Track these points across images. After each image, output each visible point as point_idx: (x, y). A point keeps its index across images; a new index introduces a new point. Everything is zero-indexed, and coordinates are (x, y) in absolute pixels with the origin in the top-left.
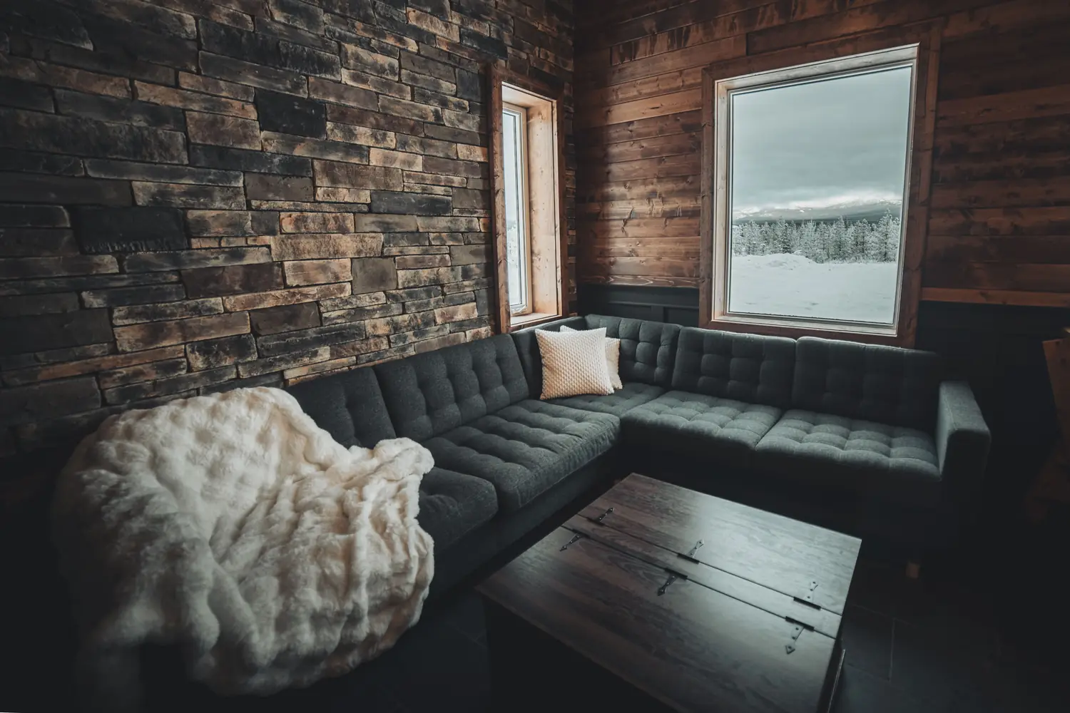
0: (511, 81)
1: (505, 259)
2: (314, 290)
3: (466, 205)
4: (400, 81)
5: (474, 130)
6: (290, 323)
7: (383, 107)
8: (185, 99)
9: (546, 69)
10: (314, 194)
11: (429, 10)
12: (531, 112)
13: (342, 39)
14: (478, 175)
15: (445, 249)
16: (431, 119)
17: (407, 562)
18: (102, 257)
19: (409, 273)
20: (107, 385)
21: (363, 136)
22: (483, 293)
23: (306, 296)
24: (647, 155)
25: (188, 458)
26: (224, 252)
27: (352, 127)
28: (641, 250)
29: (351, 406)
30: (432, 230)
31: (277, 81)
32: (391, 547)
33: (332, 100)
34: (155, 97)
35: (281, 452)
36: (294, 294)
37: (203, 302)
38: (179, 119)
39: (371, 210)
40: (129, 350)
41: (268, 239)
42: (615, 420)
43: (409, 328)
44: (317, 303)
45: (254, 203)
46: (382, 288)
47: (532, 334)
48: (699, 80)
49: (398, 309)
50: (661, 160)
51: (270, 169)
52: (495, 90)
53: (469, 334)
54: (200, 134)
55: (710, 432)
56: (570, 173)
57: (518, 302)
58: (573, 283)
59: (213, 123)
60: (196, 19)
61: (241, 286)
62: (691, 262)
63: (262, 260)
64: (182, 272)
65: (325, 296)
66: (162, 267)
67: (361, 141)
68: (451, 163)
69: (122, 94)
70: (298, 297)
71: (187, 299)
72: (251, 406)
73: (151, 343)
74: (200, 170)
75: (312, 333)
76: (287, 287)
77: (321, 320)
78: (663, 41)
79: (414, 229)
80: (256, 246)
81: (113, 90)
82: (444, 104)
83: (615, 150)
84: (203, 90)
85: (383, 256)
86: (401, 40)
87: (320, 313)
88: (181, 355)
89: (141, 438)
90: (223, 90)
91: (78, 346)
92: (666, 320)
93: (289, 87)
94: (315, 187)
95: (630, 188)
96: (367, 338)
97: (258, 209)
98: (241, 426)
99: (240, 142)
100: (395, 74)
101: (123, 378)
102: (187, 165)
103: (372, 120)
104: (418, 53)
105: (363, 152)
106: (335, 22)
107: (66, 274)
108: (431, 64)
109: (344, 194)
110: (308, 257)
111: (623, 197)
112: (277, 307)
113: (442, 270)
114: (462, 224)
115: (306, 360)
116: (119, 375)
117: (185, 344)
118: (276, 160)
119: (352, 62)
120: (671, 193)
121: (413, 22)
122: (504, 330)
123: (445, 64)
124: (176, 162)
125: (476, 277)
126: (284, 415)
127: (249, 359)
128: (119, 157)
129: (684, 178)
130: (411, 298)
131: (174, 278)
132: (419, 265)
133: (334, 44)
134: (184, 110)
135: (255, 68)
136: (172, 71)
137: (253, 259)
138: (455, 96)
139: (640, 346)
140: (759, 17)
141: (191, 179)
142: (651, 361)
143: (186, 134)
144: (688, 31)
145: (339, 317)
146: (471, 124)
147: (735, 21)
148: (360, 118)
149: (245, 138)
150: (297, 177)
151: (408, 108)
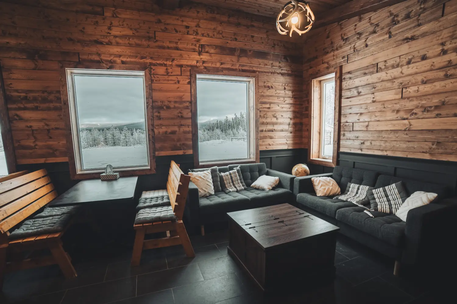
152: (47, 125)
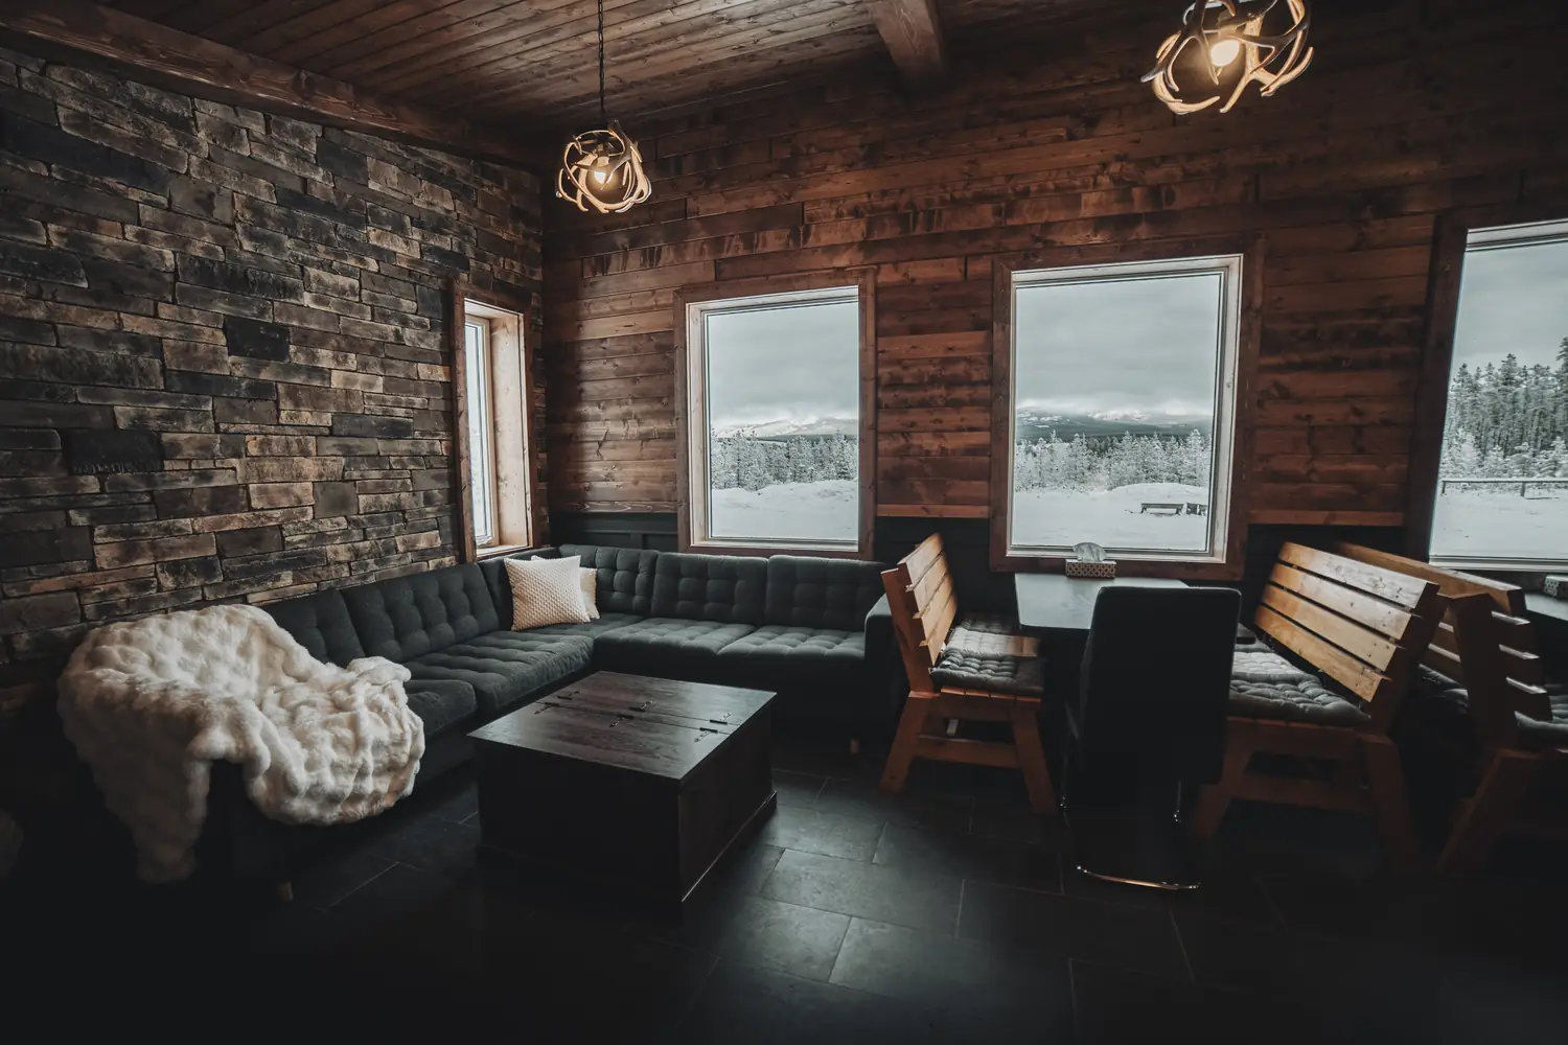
0: (474, 297)
1: (470, 485)
2: (277, 514)
3: (428, 428)
4: (360, 301)
5: (436, 348)
6: (254, 547)
7: (344, 328)
8: (163, 328)
9: (511, 281)
10: (278, 417)
11: (390, 228)
12: (494, 325)
13: (304, 263)
14: (439, 395)
15: (406, 474)
16: (392, 339)
17: (402, 735)
18: (84, 477)
19: (370, 498)
20: (87, 601)
21: (325, 357)
22: (446, 520)
23: (270, 518)
24: (621, 374)
25: (179, 664)
26: (194, 474)
27: (314, 350)
28: (617, 473)
29: (321, 627)
30: (392, 454)
31: (244, 307)
32: (388, 723)
33: (295, 323)
34: (138, 327)
35: (260, 663)
36: (259, 517)
37: (174, 523)
38: (157, 345)
39: (332, 432)
40: (106, 567)
41: (234, 462)
42: (590, 641)
43: (370, 555)
44: (280, 527)
45: (223, 426)
46: (344, 513)
47: (501, 563)
48: (671, 301)
49: (359, 534)
50: (635, 380)
51: (238, 393)
52: (458, 307)
53: (432, 564)
54: (175, 361)
55: (678, 643)
56: (539, 391)
57: (483, 533)
58: (544, 511)
59: (187, 350)
60: (174, 253)
61: (208, 508)
62: (670, 484)
63: (230, 482)
64: (155, 493)
65: (288, 520)
66: (139, 488)
67: (324, 364)
68: (411, 384)
69: (110, 326)
70: (263, 519)
71: (158, 519)
72: (229, 621)
73: (126, 561)
74: (174, 394)
75: (274, 557)
76: (251, 509)
77: (283, 543)
78: (635, 259)
79: (374, 452)
80: (223, 468)
81: (102, 323)
82: (405, 323)
83: (587, 367)
84: (178, 319)
85: (343, 480)
86: (361, 261)
87: (283, 537)
88: (152, 574)
89: (140, 643)
90: (196, 318)
91: (63, 562)
92: (645, 547)
93: (256, 312)
94: (279, 410)
95: (603, 408)
96: (328, 564)
97: (226, 432)
98: (223, 638)
99: (210, 367)
100: (355, 295)
101: (103, 595)
102: (163, 390)
103: (333, 342)
104: (379, 272)
105: (325, 374)
106: (299, 246)
107: (57, 493)
108: (391, 282)
109: (307, 417)
110: (272, 480)
111: (597, 418)
112: (242, 529)
113: (403, 495)
114: (424, 447)
115: (270, 584)
116: (97, 591)
117: (155, 564)
118: (243, 384)
119: (314, 285)
120: (646, 414)
121: (373, 242)
122: (469, 559)
123: (405, 281)
124: (154, 387)
125: (439, 503)
126: (261, 630)
127: (215, 581)
128: (105, 383)
129: (659, 399)
130: (373, 523)
131: (147, 499)
132: (380, 490)
133: (297, 268)
134: (161, 338)
135: (226, 296)
136: (152, 303)
137: (220, 481)
138: (416, 314)
139: (618, 574)
140: (726, 246)
141: (165, 403)
142: (629, 590)
143: (163, 360)
144: (660, 248)
145: (301, 541)
146: (433, 342)
147: (705, 247)
148: (322, 340)
149: (215, 363)
150: (262, 400)
151: (368, 328)
152: (1357, 412)
